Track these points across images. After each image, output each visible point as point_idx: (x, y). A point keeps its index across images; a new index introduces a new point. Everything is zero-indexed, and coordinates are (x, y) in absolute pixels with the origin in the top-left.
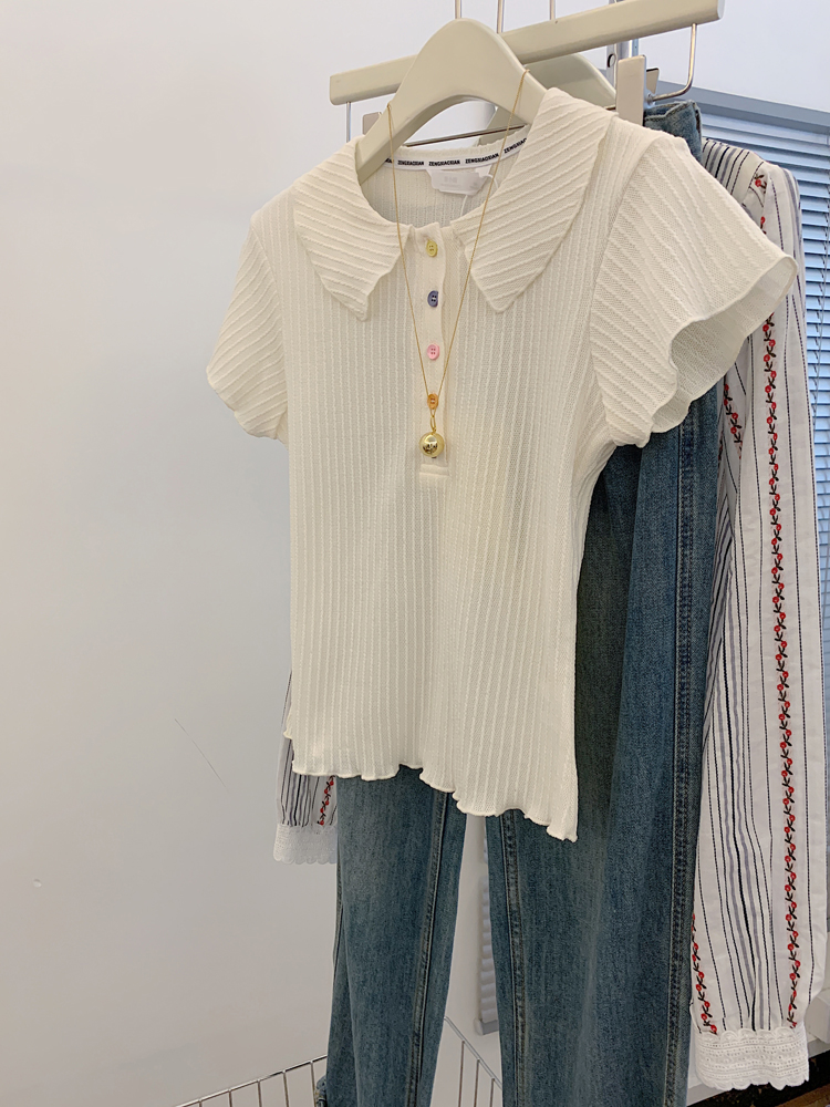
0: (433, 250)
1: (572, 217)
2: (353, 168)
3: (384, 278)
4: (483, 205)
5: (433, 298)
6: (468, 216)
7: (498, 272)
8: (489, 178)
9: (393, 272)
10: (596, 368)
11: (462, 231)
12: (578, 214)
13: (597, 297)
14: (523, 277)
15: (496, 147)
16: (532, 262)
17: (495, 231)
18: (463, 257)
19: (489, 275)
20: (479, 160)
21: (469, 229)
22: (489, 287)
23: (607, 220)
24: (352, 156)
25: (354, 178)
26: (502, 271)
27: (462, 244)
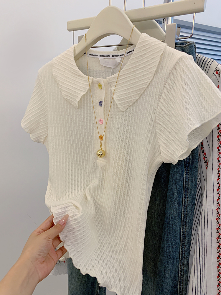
0: (100, 87)
1: (150, 81)
2: (73, 56)
3: (84, 95)
4: (118, 73)
5: (101, 103)
6: (113, 76)
7: (123, 98)
8: (120, 63)
9: (87, 93)
10: (157, 135)
11: (111, 81)
12: (152, 80)
13: (158, 110)
14: (132, 100)
15: (123, 52)
16: (135, 95)
17: (122, 83)
18: (111, 91)
19: (120, 98)
20: (117, 56)
21: (113, 81)
22: (120, 103)
23: (163, 84)
24: (73, 51)
25: (73, 59)
26: (124, 97)
27: (110, 86)
